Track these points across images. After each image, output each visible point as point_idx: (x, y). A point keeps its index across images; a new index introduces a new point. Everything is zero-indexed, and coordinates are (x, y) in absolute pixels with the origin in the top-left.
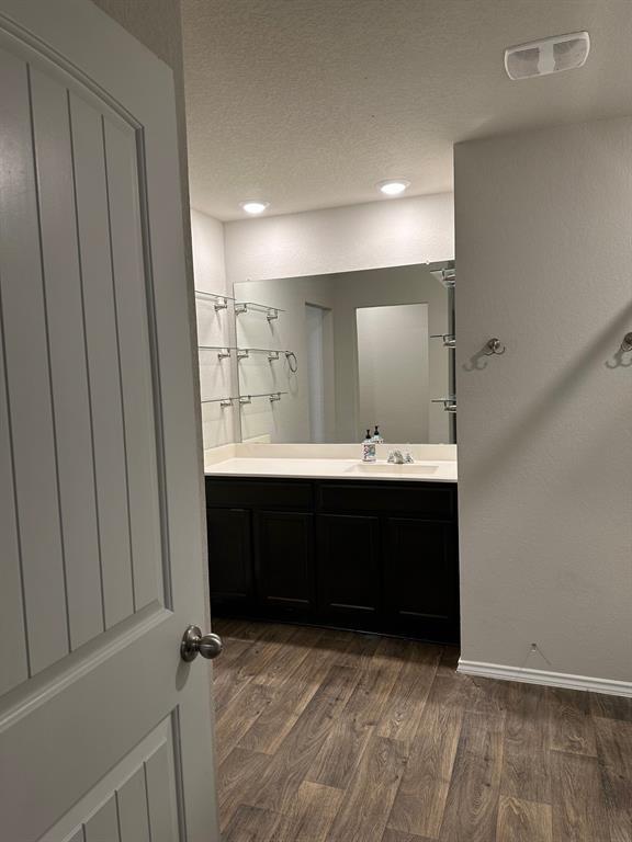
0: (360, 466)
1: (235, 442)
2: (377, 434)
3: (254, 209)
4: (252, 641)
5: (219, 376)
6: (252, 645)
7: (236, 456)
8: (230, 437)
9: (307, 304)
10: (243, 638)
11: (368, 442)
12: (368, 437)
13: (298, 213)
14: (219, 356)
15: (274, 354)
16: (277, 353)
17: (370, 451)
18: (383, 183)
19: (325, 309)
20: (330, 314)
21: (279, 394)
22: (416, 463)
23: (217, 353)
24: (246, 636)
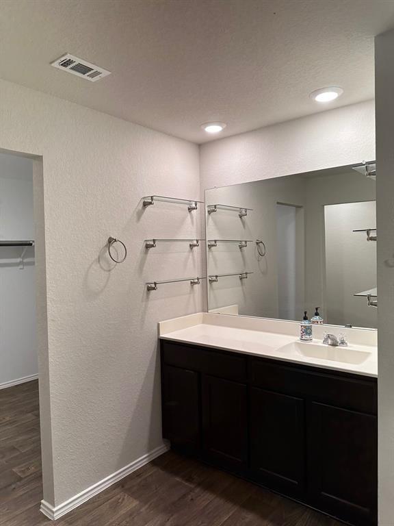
0: (296, 343)
1: (203, 311)
2: (317, 314)
3: (213, 130)
4: (192, 486)
5: (190, 261)
6: (192, 490)
7: (203, 323)
8: (199, 307)
9: (278, 203)
10: (187, 480)
11: (306, 323)
12: (305, 318)
13: (252, 131)
14: (191, 245)
15: (244, 243)
16: (246, 242)
17: (307, 331)
18: (317, 91)
19: (298, 207)
20: (302, 210)
21: (246, 273)
22: (351, 346)
23: (189, 243)
24: (189, 480)
